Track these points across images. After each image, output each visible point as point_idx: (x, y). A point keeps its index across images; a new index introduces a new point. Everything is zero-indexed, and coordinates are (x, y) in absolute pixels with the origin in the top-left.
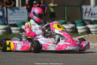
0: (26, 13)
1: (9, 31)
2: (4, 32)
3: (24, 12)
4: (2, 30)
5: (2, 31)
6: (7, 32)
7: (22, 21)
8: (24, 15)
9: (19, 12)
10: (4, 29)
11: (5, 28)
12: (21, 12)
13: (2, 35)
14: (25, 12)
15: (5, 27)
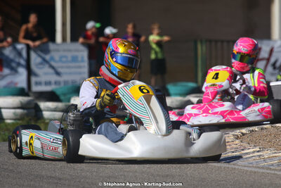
0: (83, 61)
1: (33, 111)
2: (18, 117)
3: (80, 59)
4: (13, 111)
5: (14, 113)
6: (27, 115)
7: (72, 82)
8: (80, 67)
9: (64, 59)
10: (19, 105)
11: (21, 103)
12: (70, 59)
13: (13, 123)
14: (83, 57)
15: (23, 101)
